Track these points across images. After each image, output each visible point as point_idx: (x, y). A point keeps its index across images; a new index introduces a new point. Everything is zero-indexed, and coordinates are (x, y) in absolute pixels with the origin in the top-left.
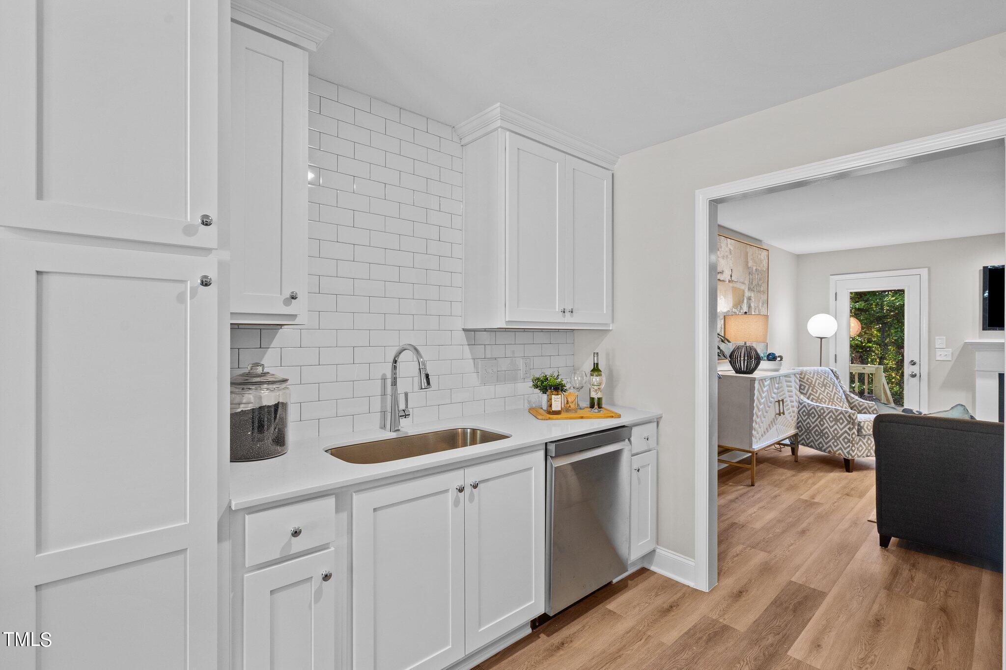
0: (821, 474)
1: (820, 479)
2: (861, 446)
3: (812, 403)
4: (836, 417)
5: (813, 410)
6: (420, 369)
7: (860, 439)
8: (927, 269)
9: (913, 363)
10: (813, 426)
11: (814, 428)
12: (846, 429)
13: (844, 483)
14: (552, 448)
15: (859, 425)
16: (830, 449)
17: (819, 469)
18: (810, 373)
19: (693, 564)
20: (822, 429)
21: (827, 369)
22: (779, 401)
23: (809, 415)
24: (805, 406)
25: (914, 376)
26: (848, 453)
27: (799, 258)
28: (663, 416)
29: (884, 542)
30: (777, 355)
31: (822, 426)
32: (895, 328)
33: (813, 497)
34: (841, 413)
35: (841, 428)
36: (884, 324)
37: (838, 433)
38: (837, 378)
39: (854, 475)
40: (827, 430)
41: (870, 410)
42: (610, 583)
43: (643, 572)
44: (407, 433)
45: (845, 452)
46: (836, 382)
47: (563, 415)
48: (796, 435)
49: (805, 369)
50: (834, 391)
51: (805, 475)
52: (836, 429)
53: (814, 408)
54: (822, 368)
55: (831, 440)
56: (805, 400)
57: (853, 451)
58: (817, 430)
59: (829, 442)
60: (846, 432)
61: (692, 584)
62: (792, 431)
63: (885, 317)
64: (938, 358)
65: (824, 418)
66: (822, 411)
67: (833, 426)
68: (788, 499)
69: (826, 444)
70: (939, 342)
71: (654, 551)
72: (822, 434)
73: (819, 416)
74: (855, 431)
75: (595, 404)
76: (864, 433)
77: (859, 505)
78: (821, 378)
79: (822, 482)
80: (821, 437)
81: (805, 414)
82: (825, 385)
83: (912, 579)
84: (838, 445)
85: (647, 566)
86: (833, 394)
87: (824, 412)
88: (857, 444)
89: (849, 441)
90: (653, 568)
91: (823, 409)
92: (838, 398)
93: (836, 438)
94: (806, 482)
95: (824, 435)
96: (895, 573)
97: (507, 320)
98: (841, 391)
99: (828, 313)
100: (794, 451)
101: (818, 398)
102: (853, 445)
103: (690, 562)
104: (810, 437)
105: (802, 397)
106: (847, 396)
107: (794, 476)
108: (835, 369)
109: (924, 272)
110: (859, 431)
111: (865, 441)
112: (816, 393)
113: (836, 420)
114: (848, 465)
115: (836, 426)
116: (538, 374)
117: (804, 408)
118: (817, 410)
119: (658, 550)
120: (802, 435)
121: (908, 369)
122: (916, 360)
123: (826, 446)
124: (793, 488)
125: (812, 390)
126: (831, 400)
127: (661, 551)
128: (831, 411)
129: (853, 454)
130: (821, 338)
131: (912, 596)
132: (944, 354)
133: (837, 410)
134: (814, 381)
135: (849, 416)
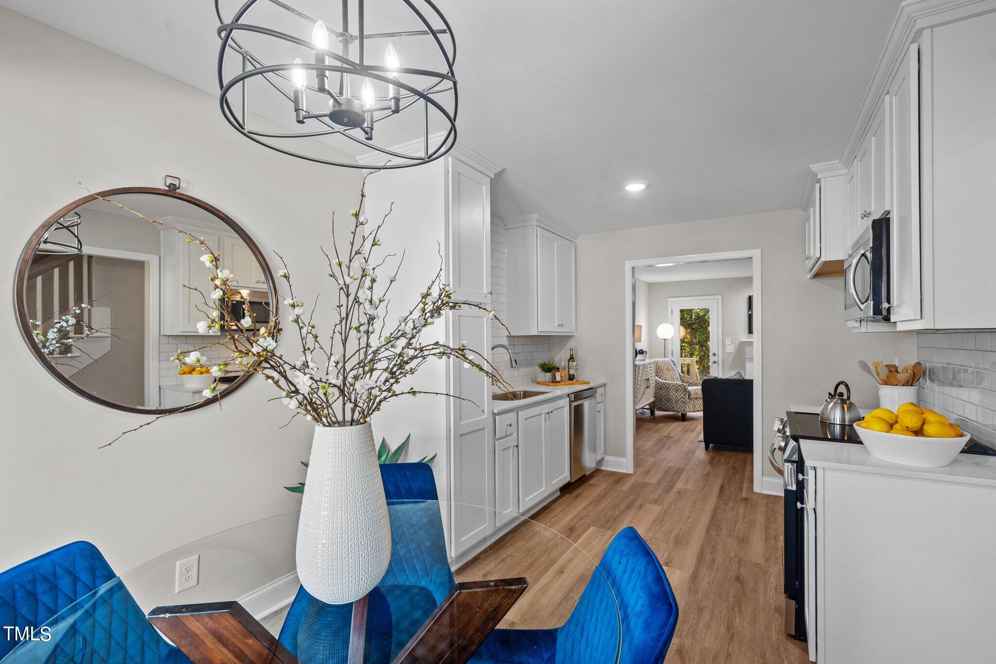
0: (670, 424)
1: (670, 426)
2: (690, 405)
3: (662, 381)
4: (677, 388)
5: (664, 385)
6: (510, 357)
7: (689, 401)
8: (721, 296)
9: (714, 355)
10: (663, 395)
11: (664, 396)
12: (682, 395)
13: (682, 427)
14: (572, 396)
15: (689, 392)
16: (673, 409)
17: (668, 421)
18: (660, 363)
19: (625, 461)
20: (669, 397)
21: (669, 360)
22: (647, 380)
23: (661, 388)
24: (658, 383)
25: (715, 362)
26: (684, 410)
27: (650, 285)
28: (608, 383)
29: (707, 448)
30: (644, 350)
31: (669, 395)
32: (700, 332)
33: (669, 434)
34: (680, 386)
35: (680, 395)
36: (692, 329)
37: (678, 398)
38: (675, 365)
39: (686, 423)
40: (671, 397)
41: (693, 384)
42: (585, 474)
43: (597, 471)
44: (496, 393)
45: (682, 409)
46: (675, 367)
47: (561, 383)
48: (654, 402)
49: (657, 359)
50: (674, 373)
51: (661, 425)
52: (677, 396)
53: (664, 384)
54: (666, 359)
55: (674, 403)
56: (658, 379)
57: (686, 409)
58: (666, 398)
59: (673, 404)
60: (682, 397)
61: (625, 471)
62: (652, 400)
63: (693, 324)
64: (728, 351)
65: (670, 390)
66: (669, 386)
67: (675, 395)
68: (656, 436)
69: (671, 406)
70: (728, 341)
71: (603, 459)
72: (669, 400)
73: (667, 389)
74: (687, 396)
75: (571, 378)
76: (692, 397)
77: (692, 436)
78: (666, 365)
79: (672, 427)
80: (668, 402)
81: (660, 387)
82: (668, 370)
83: (720, 459)
84: (678, 405)
85: (598, 468)
86: (673, 375)
87: (670, 386)
88: (688, 404)
89: (684, 402)
90: (603, 468)
91: (669, 384)
92: (676, 378)
93: (677, 401)
94: (663, 428)
95: (670, 401)
96: (713, 458)
97: (539, 330)
98: (678, 373)
99: (668, 323)
100: (652, 413)
101: (665, 378)
102: (686, 405)
103: (623, 460)
104: (662, 403)
105: (656, 377)
106: (680, 376)
107: (655, 426)
108: (673, 360)
109: (720, 297)
110: (689, 396)
111: (692, 402)
112: (664, 375)
113: (677, 390)
114: (684, 418)
115: (677, 394)
116: (541, 362)
117: (658, 385)
118: (666, 385)
119: (605, 458)
120: (657, 402)
121: (712, 359)
122: (716, 353)
123: (671, 407)
124: (656, 431)
125: (662, 373)
126: (672, 379)
127: (607, 458)
128: (674, 385)
129: (686, 410)
130: (665, 340)
131: (721, 465)
132: (731, 349)
133: (677, 384)
134: (662, 367)
135: (684, 387)
